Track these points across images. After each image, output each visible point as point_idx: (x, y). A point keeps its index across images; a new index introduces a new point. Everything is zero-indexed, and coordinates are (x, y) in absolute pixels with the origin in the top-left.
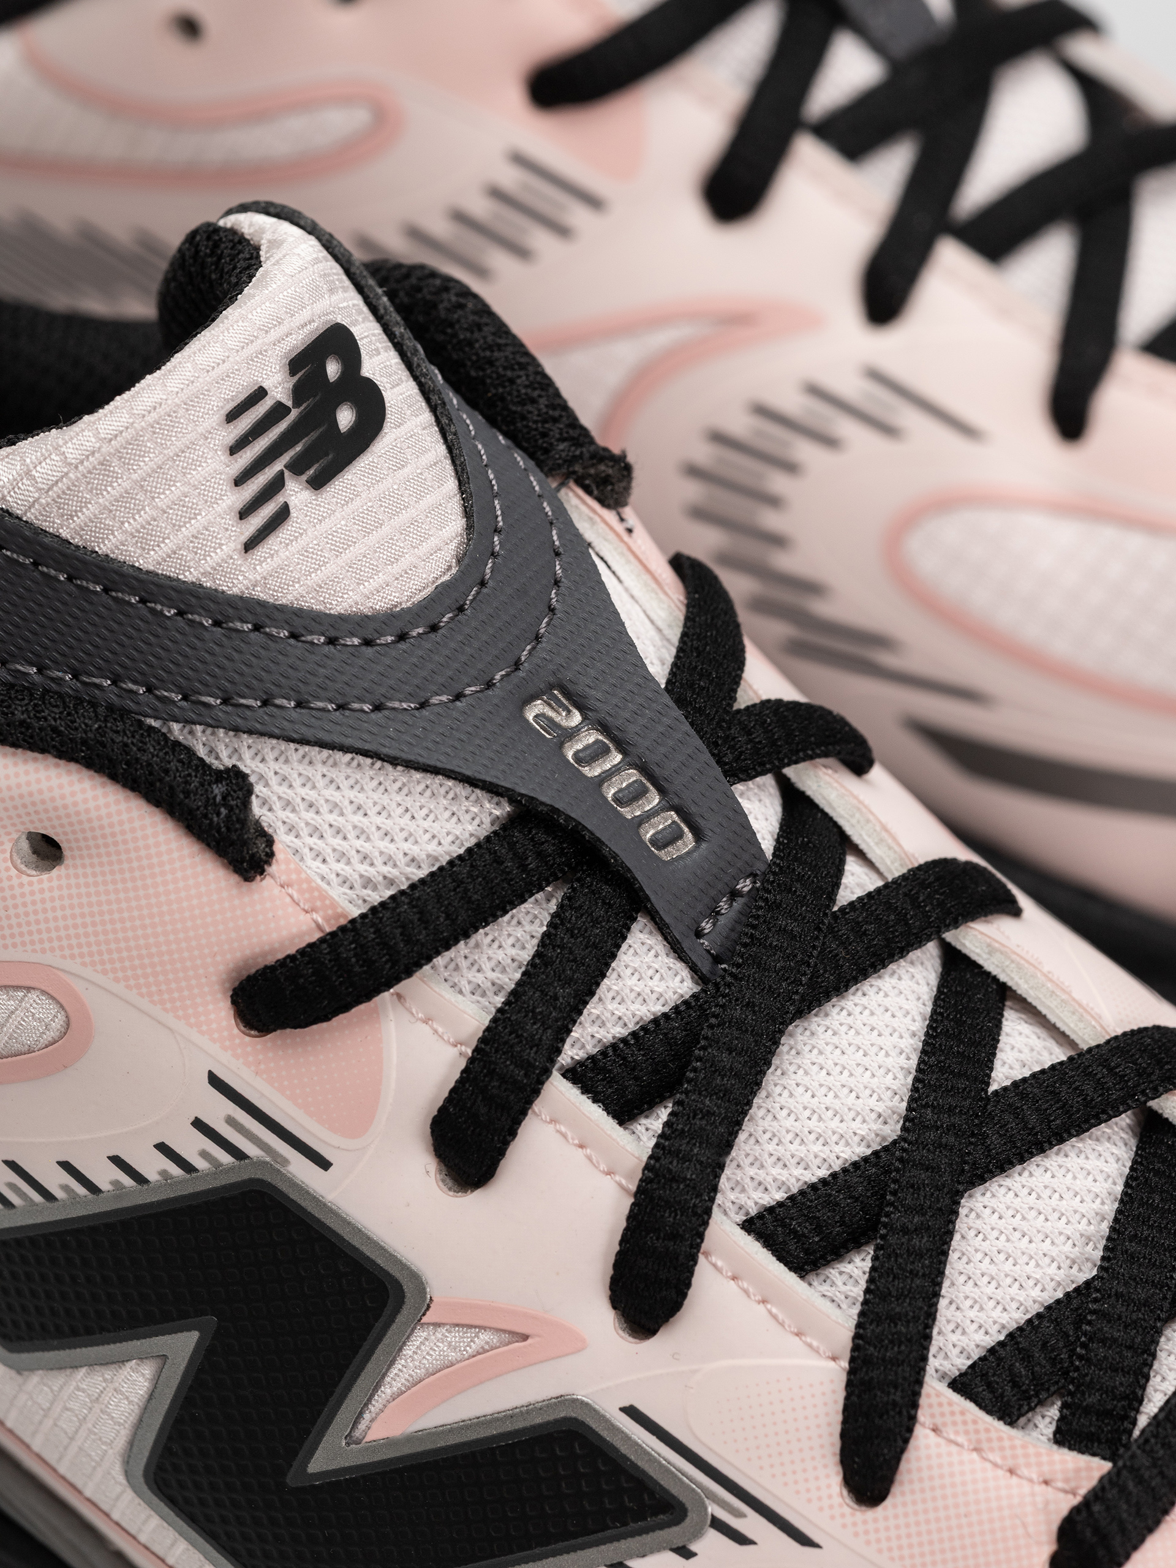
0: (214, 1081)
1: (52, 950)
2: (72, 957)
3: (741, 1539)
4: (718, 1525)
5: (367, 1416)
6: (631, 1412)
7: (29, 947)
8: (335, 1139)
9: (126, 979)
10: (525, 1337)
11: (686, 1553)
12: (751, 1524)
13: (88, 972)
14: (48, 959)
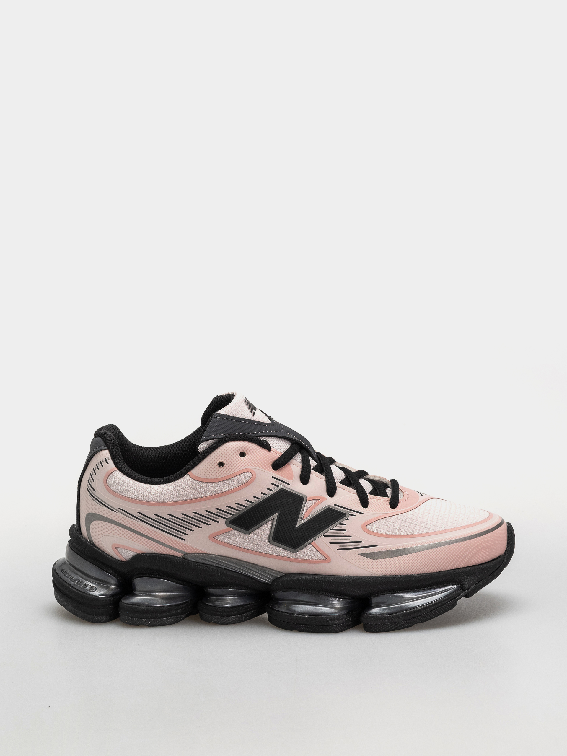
0: (273, 477)
1: (248, 466)
2: (251, 466)
3: (354, 515)
4: (350, 515)
5: (303, 516)
6: (335, 505)
7: (245, 467)
8: (290, 481)
9: (259, 466)
10: (319, 500)
11: (347, 519)
12: (354, 513)
13: (254, 467)
14: (248, 467)
